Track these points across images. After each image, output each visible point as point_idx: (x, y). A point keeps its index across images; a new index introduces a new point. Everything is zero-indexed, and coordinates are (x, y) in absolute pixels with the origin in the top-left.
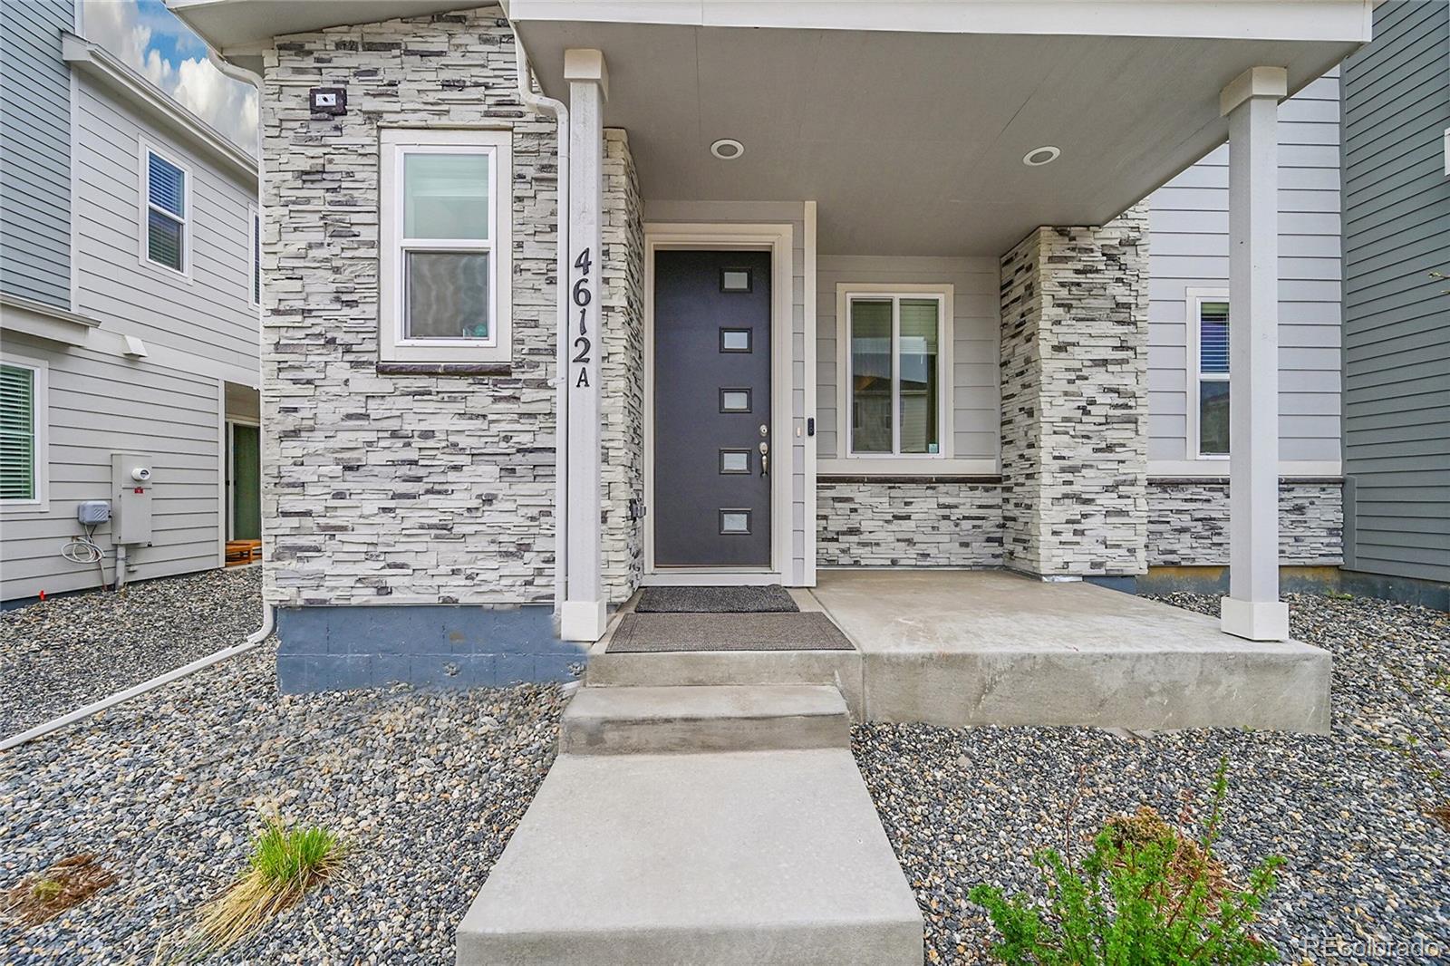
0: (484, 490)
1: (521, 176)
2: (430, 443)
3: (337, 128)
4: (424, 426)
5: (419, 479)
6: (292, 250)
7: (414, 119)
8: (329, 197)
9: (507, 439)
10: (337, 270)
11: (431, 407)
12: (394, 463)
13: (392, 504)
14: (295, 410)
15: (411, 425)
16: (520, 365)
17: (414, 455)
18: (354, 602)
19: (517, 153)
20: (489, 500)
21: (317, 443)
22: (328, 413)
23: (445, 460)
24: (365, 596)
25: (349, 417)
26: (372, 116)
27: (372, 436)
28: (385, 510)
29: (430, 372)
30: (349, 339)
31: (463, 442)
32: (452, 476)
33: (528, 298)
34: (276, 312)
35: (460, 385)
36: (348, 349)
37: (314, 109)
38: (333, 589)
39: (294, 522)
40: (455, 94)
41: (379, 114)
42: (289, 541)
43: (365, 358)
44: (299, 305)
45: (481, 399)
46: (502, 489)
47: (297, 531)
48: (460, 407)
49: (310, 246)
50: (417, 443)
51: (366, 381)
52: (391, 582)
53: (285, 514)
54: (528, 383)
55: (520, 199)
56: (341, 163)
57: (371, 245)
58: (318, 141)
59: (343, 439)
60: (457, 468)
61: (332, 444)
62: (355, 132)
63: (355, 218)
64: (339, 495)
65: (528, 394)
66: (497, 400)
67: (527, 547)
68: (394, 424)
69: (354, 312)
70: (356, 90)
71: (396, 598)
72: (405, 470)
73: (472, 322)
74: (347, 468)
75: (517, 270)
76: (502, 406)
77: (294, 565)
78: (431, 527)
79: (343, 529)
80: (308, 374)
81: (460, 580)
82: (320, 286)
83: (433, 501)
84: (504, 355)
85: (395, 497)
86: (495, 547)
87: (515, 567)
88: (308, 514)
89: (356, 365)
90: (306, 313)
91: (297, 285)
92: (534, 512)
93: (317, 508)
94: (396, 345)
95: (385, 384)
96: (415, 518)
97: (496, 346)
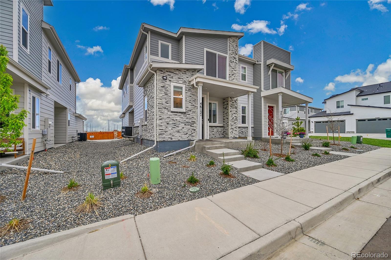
0: (183, 127)
1: (186, 90)
2: (177, 121)
3: (166, 81)
4: (176, 119)
5: (176, 125)
6: (161, 96)
7: (175, 82)
8: (165, 90)
9: (185, 121)
10: (166, 99)
11: (177, 117)
12: (173, 123)
13: (172, 128)
14: (161, 116)
15: (175, 119)
16: (187, 112)
17: (175, 123)
18: (168, 140)
19: (186, 87)
20: (183, 128)
21: (163, 121)
22: (165, 117)
23: (178, 123)
24: (170, 140)
25: (168, 117)
26: (170, 81)
27: (170, 120)
28: (171, 129)
29: (177, 112)
30: (167, 108)
31: (180, 121)
32: (179, 125)
33: (187, 104)
34: (158, 104)
35: (180, 114)
36: (167, 109)
37: (163, 78)
38: (165, 139)
39: (161, 130)
40: (179, 79)
41: (171, 80)
42: (160, 133)
43: (169, 110)
44: (161, 103)
45: (182, 116)
46: (185, 127)
47: (161, 132)
48: (180, 117)
49: (163, 96)
50: (175, 121)
51: (170, 113)
52: (172, 138)
53: (160, 129)
54: (187, 114)
55: (186, 93)
56: (166, 86)
57: (170, 96)
58: (164, 83)
59: (167, 120)
60: (180, 124)
61: (165, 121)
62: (168, 82)
63: (168, 93)
64: (167, 127)
65: (187, 116)
66: (184, 116)
67: (187, 134)
68: (173, 119)
69: (168, 104)
70: (168, 77)
71: (173, 140)
72: (174, 124)
73: (181, 107)
74: (167, 124)
75: (186, 101)
76: (184, 117)
77: (161, 136)
78: (177, 131)
79: (167, 131)
80: (163, 112)
81: (180, 138)
82: (164, 101)
83: (177, 128)
84: (184, 111)
85: (173, 127)
86: (184, 134)
87: (186, 136)
88: (163, 129)
89: (168, 111)
90: (162, 104)
91: (161, 101)
92: (188, 129)
93: (164, 129)
94: (173, 109)
95: (172, 114)
96: (175, 130)
97: (183, 110)
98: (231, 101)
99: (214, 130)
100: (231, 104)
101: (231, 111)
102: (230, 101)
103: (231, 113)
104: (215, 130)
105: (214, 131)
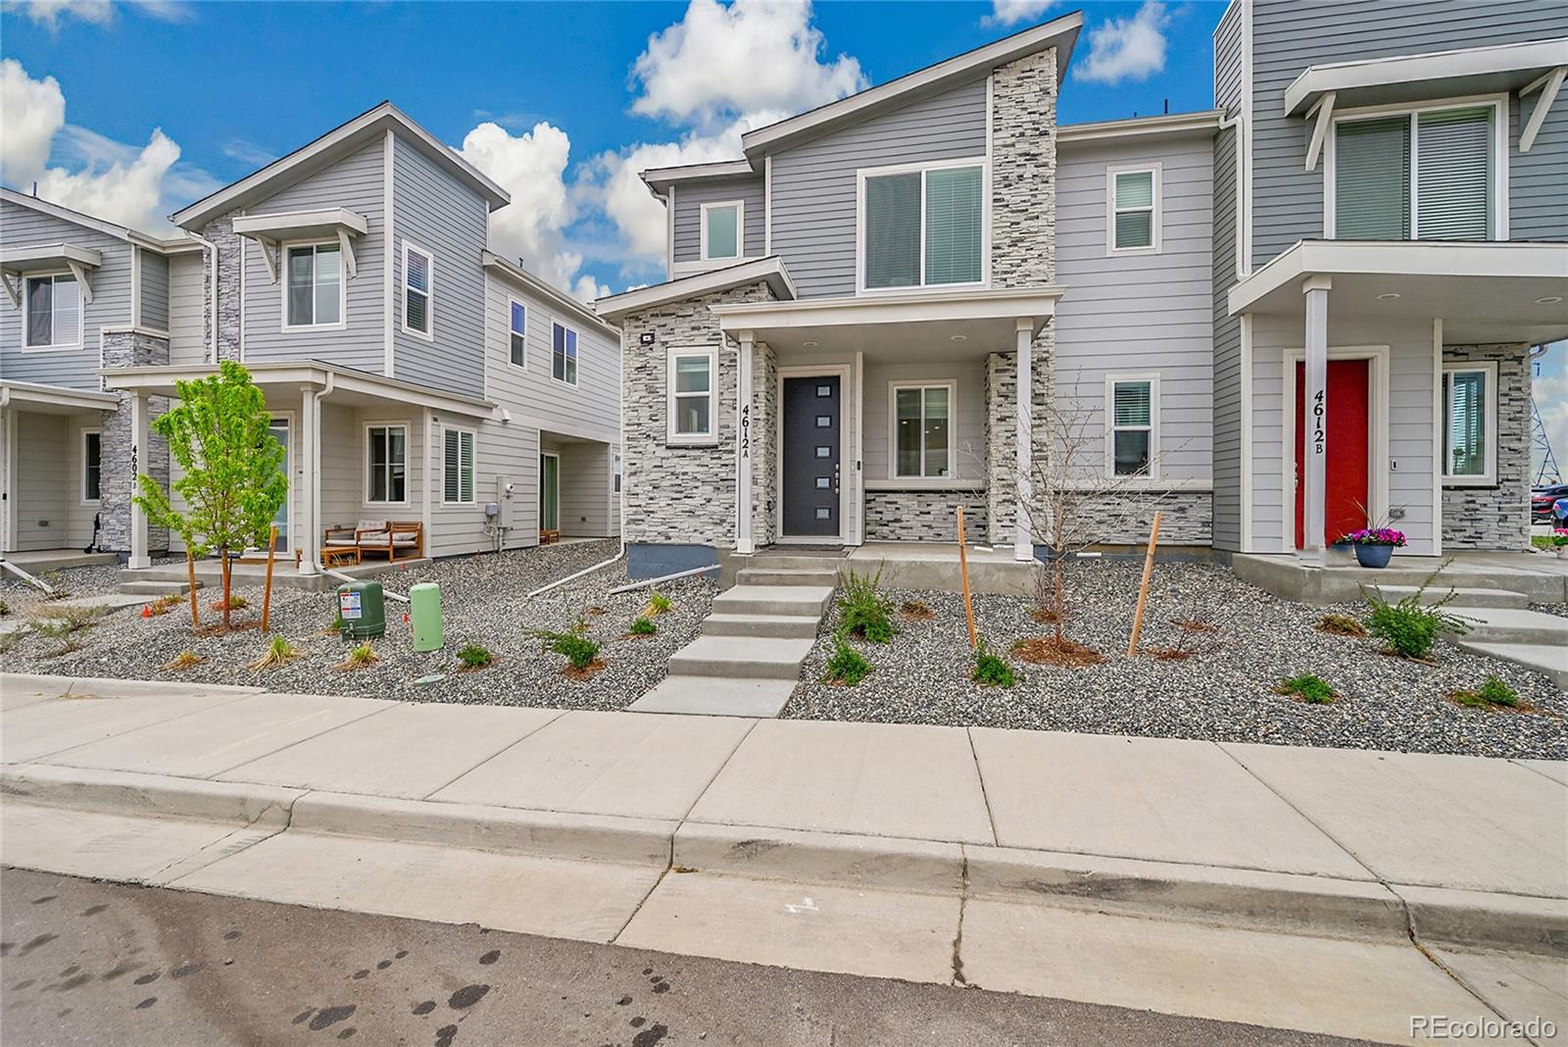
0: (708, 497)
1: (722, 365)
2: (686, 477)
3: (651, 349)
4: (684, 470)
5: (682, 492)
6: (634, 399)
7: (680, 343)
8: (648, 377)
9: (716, 475)
10: (651, 407)
11: (686, 462)
12: (672, 486)
13: (671, 502)
14: (635, 464)
15: (679, 470)
16: (721, 444)
17: (680, 482)
18: (657, 542)
19: (720, 355)
20: (709, 501)
21: (642, 477)
22: (647, 465)
23: (692, 484)
24: (661, 540)
25: (655, 467)
26: (664, 343)
27: (664, 475)
28: (668, 505)
29: (686, 448)
30: (655, 435)
31: (699, 476)
32: (695, 491)
33: (724, 416)
34: (628, 425)
35: (698, 453)
36: (655, 439)
37: (642, 342)
38: (648, 536)
39: (635, 509)
40: (695, 332)
41: (667, 342)
42: (633, 517)
43: (661, 442)
44: (637, 422)
45: (706, 457)
46: (714, 496)
47: (635, 513)
48: (698, 462)
49: (641, 398)
50: (681, 477)
51: (662, 452)
52: (671, 535)
53: (631, 506)
54: (725, 451)
55: (722, 374)
56: (652, 363)
57: (664, 396)
58: (644, 355)
59: (653, 476)
60: (696, 487)
61: (648, 477)
62: (657, 350)
63: (658, 386)
64: (651, 499)
65: (725, 456)
66: (712, 459)
67: (724, 521)
68: (672, 470)
69: (657, 423)
70: (657, 333)
71: (672, 541)
72: (676, 488)
73: (703, 427)
74: (654, 488)
75: (721, 404)
76: (714, 461)
77: (635, 526)
78: (687, 512)
79: (652, 512)
80: (640, 449)
81: (697, 534)
82: (645, 413)
83: (687, 501)
84: (715, 441)
85: (672, 499)
86: (711, 521)
87: (719, 529)
88: (640, 506)
89: (657, 445)
90: (639, 425)
91: (636, 414)
92: (727, 506)
93: (643, 504)
94: (674, 437)
95: (669, 453)
96: (681, 508)
97: (711, 437)
98: (1005, 370)
99: (930, 508)
100: (1003, 385)
101: (1002, 419)
102: (997, 371)
103: (1004, 428)
104: (939, 506)
105: (929, 513)
